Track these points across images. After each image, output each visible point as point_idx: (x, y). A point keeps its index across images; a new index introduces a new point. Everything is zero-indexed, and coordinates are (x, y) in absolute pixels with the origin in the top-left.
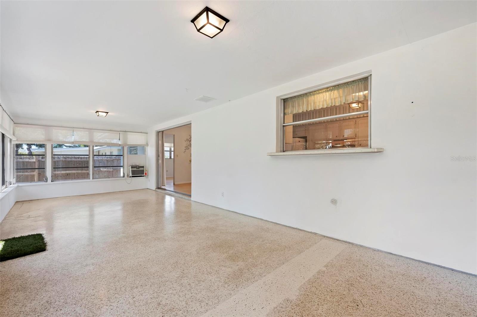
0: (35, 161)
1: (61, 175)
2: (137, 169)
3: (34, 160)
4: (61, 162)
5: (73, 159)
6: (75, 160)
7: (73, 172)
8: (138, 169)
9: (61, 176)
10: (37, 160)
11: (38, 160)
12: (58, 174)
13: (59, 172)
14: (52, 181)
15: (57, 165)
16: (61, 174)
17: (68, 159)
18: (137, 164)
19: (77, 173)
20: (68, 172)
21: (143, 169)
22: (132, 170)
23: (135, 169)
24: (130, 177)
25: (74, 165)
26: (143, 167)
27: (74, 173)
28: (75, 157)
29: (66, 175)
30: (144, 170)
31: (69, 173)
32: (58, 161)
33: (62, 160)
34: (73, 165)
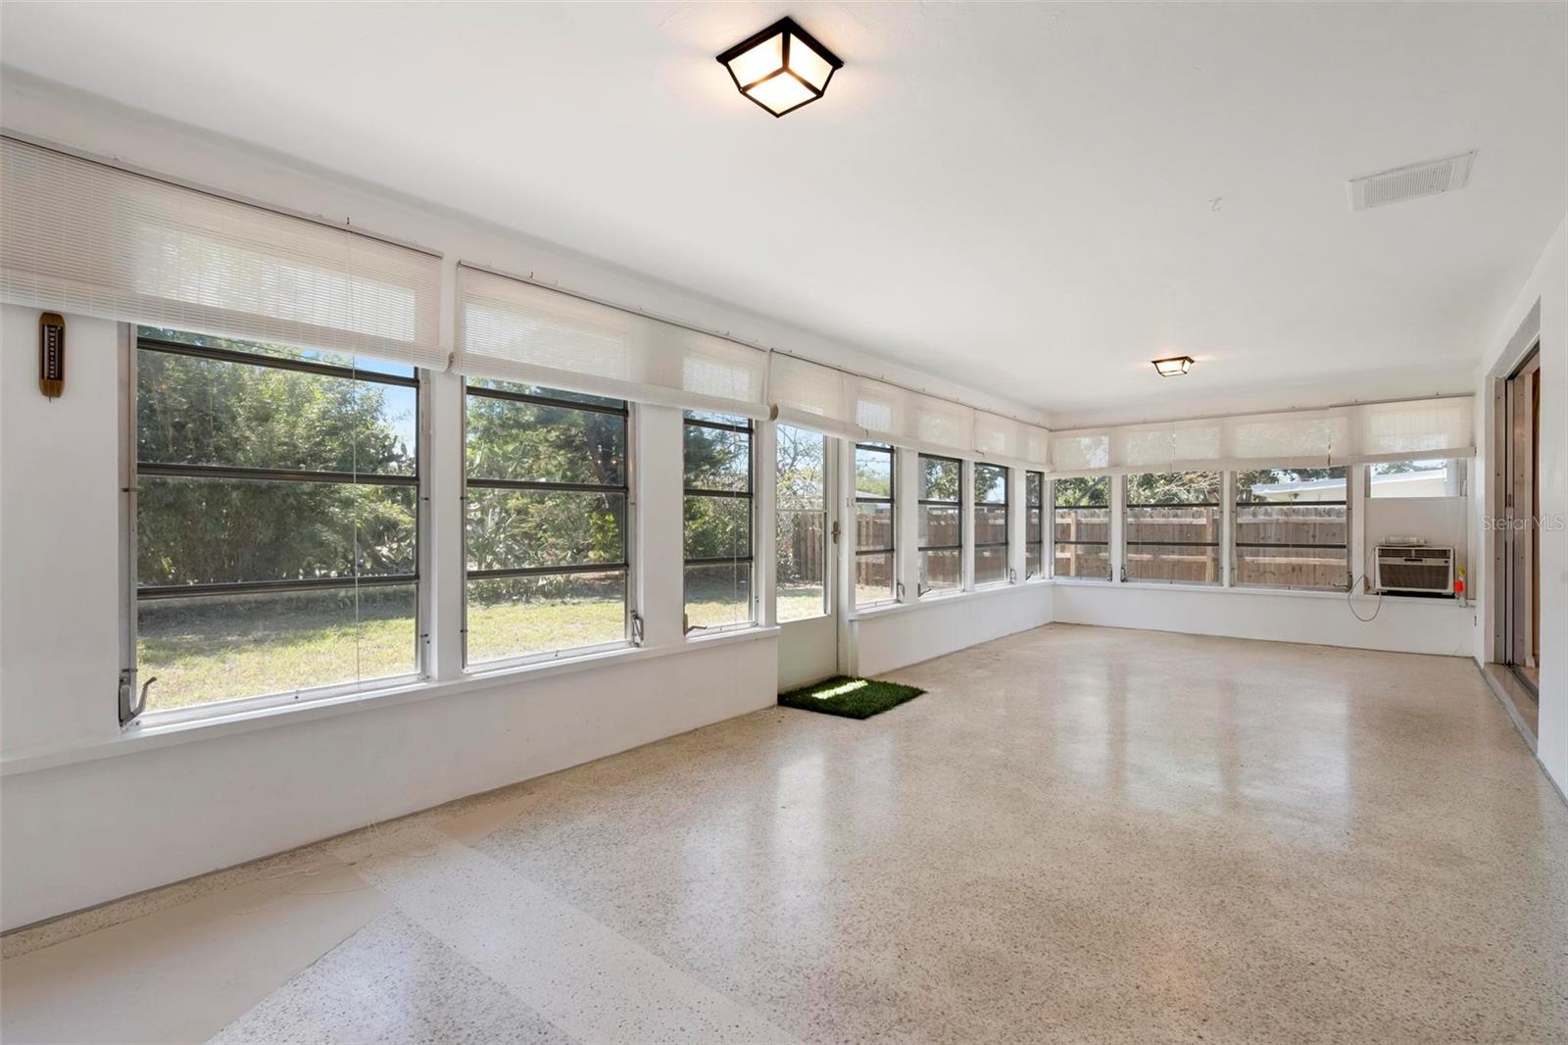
0: (1205, 523)
1: (1273, 567)
2: (1408, 563)
3: (1203, 521)
4: (1274, 526)
5: (1313, 518)
6: (1319, 519)
7: (1312, 561)
8: (1418, 563)
9: (1273, 570)
10: (1211, 520)
11: (1214, 520)
12: (1265, 564)
13: (1268, 560)
14: (1122, 581)
15: (1262, 535)
16: (1275, 564)
17: (1294, 518)
18: (1413, 540)
19: (1325, 566)
20: (1294, 560)
21: (1443, 564)
22: (1381, 565)
23: (1398, 561)
24: (1378, 594)
25: (1314, 537)
26: (1444, 554)
27: (1315, 565)
28: (1316, 509)
29: (1290, 569)
30: (1447, 568)
31: (1298, 565)
32: (1264, 524)
33: (1278, 520)
34: (1312, 539)
